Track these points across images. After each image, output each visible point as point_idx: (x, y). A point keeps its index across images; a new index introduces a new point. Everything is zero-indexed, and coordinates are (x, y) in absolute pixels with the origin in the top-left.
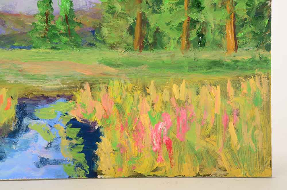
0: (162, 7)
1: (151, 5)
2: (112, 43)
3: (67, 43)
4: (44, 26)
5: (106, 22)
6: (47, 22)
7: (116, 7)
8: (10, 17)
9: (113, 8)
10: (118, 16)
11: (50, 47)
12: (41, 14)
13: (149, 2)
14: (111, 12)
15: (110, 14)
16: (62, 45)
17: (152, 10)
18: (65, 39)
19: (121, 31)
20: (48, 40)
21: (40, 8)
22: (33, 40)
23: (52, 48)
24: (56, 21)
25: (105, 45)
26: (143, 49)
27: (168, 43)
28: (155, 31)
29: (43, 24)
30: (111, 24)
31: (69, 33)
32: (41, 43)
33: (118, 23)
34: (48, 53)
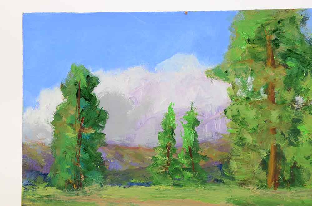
0: (300, 139)
1: (287, 136)
2: (242, 179)
3: (191, 179)
4: (165, 160)
5: (235, 156)
6: (168, 156)
7: (246, 139)
8: (128, 151)
9: (243, 139)
10: (248, 148)
11: (172, 183)
12: (162, 147)
13: (284, 133)
14: (240, 144)
15: (239, 146)
16: (184, 181)
17: (288, 142)
18: (188, 174)
19: (252, 165)
20: (169, 175)
21: (161, 140)
22: (152, 176)
23: (173, 185)
24: (179, 155)
25: (235, 181)
26: (279, 187)
27: (308, 180)
28: (292, 166)
29: (165, 158)
30: (241, 157)
31: (193, 168)
32: (162, 179)
33: (249, 156)
34: (169, 190)
